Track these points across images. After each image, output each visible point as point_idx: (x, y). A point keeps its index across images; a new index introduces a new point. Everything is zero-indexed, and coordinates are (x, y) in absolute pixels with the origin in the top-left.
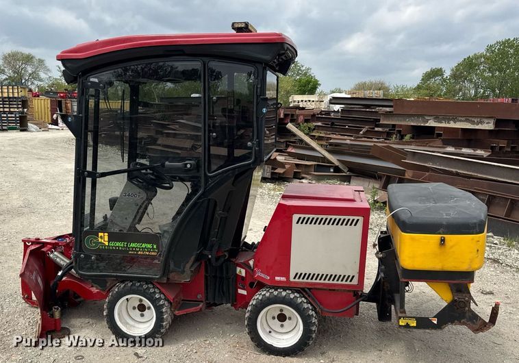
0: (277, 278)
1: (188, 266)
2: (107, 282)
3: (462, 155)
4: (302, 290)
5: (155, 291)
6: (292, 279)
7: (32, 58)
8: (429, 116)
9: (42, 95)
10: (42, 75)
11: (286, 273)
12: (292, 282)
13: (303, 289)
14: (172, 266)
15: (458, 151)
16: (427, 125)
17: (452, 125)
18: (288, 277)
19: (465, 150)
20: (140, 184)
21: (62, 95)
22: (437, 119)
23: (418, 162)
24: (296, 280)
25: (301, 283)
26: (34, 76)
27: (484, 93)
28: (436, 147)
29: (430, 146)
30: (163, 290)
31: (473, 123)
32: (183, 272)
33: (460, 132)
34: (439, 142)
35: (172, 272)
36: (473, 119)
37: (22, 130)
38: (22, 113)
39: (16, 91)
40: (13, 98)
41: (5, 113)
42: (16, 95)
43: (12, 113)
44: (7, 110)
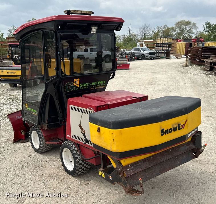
0: (68, 135)
1: (46, 122)
7: (190, 22)
9: (183, 41)
10: (194, 31)
13: (76, 144)
18: (70, 136)
21: (194, 40)
24: (73, 138)
25: (75, 140)
26: (190, 31)
35: (43, 124)
37: (166, 59)
38: (168, 50)
39: (166, 40)
40: (165, 43)
41: (160, 50)
42: (166, 42)
43: (163, 50)
44: (161, 49)
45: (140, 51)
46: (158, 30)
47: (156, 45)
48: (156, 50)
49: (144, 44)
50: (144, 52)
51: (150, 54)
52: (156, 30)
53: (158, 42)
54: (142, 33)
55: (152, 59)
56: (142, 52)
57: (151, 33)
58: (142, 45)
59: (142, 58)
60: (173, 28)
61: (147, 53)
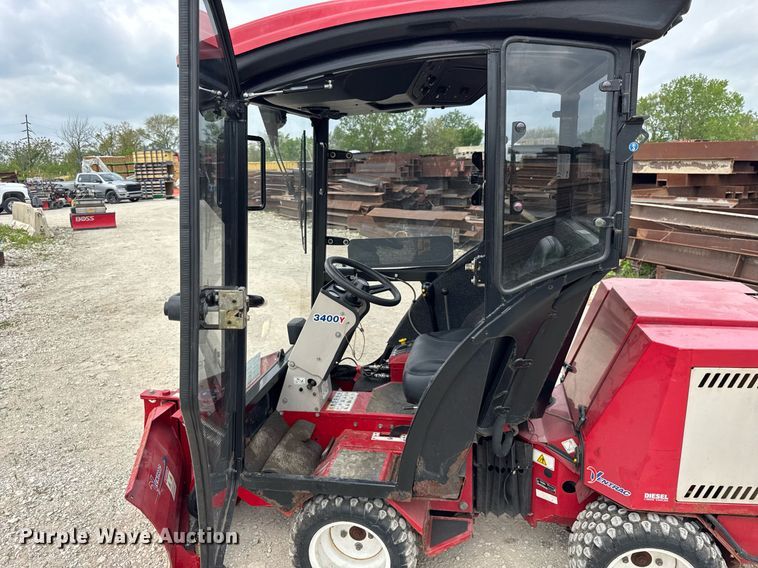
0: (649, 496)
1: (454, 468)
2: (293, 496)
3: (700, 207)
4: (703, 520)
5: (388, 516)
6: (680, 497)
8: (644, 161)
11: (670, 486)
12: (681, 504)
13: (703, 516)
14: (421, 468)
15: (692, 202)
16: (642, 171)
17: (675, 170)
18: (672, 494)
19: (701, 201)
20: (341, 295)
22: (654, 163)
23: (648, 217)
24: (691, 499)
25: (700, 505)
27: (661, 136)
28: (662, 198)
29: (653, 198)
30: (402, 511)
31: (703, 167)
32: (444, 479)
33: (687, 178)
34: (662, 192)
35: (421, 479)
36: (703, 163)
37: (168, 198)
38: (168, 179)
39: (160, 155)
40: (157, 163)
41: (149, 180)
42: (160, 160)
43: (156, 180)
44: (152, 176)
45: (101, 182)
46: (111, 134)
47: (136, 168)
48: (138, 180)
49: (102, 165)
50: (113, 186)
51: (129, 188)
52: (105, 134)
53: (141, 161)
54: (70, 139)
55: (132, 200)
56: (106, 185)
57: (93, 140)
58: (97, 168)
59: (109, 199)
60: (141, 132)
61: (119, 187)
